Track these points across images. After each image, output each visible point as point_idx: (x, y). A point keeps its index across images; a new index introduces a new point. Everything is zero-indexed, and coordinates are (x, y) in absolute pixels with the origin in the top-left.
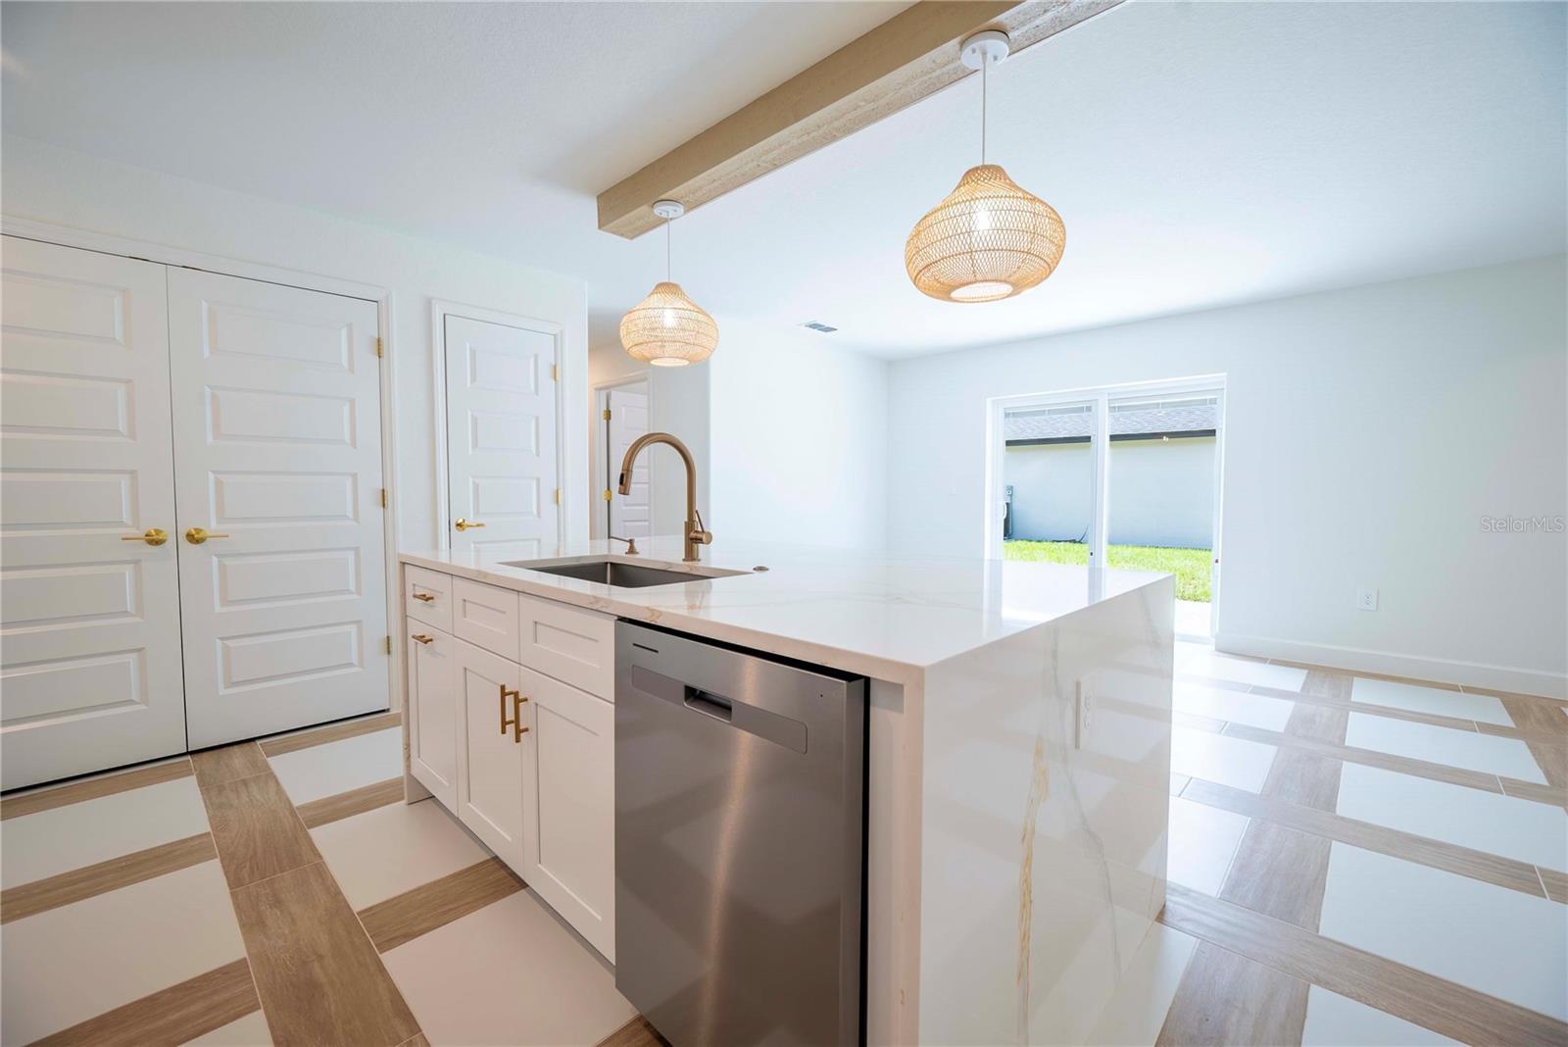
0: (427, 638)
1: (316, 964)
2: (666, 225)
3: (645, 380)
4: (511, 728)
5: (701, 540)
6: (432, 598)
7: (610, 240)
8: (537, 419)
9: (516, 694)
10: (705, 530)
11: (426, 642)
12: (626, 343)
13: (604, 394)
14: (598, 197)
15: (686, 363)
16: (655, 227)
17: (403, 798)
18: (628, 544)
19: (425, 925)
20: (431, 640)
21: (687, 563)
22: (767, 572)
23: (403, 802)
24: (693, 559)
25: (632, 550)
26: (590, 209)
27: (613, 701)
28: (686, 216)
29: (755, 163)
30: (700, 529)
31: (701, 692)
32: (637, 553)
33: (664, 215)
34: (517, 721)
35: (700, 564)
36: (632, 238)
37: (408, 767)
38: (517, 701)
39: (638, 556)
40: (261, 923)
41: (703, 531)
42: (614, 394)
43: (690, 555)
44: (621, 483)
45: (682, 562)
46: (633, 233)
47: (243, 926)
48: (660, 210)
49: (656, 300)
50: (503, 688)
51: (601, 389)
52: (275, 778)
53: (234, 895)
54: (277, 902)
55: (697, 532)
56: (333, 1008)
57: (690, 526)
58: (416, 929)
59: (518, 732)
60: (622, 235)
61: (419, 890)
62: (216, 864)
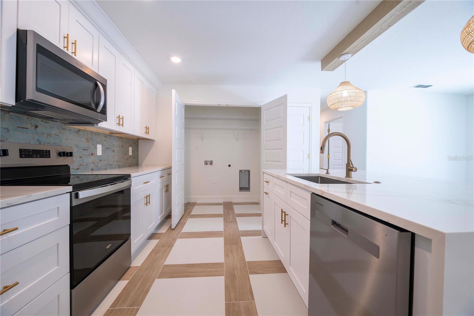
0: (267, 193)
1: (236, 270)
2: (344, 63)
3: (342, 117)
4: (283, 222)
5: (352, 170)
6: (269, 182)
7: (326, 73)
8: (303, 133)
9: (285, 212)
10: (354, 166)
11: (267, 194)
12: (329, 104)
13: (327, 124)
14: (321, 61)
15: (351, 108)
16: (341, 64)
17: (261, 236)
18: (326, 171)
19: (260, 272)
20: (268, 194)
21: (346, 178)
22: (380, 184)
23: (261, 237)
24: (349, 177)
25: (327, 173)
26: (319, 64)
27: (310, 220)
28: (353, 57)
29: (380, 29)
30: (352, 166)
31: (338, 224)
32: (329, 174)
33: (344, 59)
34: (285, 221)
35: (352, 179)
36: (333, 70)
37: (263, 227)
38: (285, 215)
39: (330, 175)
40: (228, 255)
41: (353, 167)
42: (331, 124)
43: (348, 175)
44: (321, 149)
45: (345, 178)
46: (333, 69)
47: (225, 255)
48: (342, 58)
49: (340, 88)
50: (282, 210)
51: (326, 122)
52: (237, 222)
53: (225, 247)
54: (232, 252)
55: (351, 167)
56: (237, 283)
57: (348, 165)
58: (258, 272)
59: (285, 224)
60: (329, 70)
61: (261, 261)
62: (223, 238)
